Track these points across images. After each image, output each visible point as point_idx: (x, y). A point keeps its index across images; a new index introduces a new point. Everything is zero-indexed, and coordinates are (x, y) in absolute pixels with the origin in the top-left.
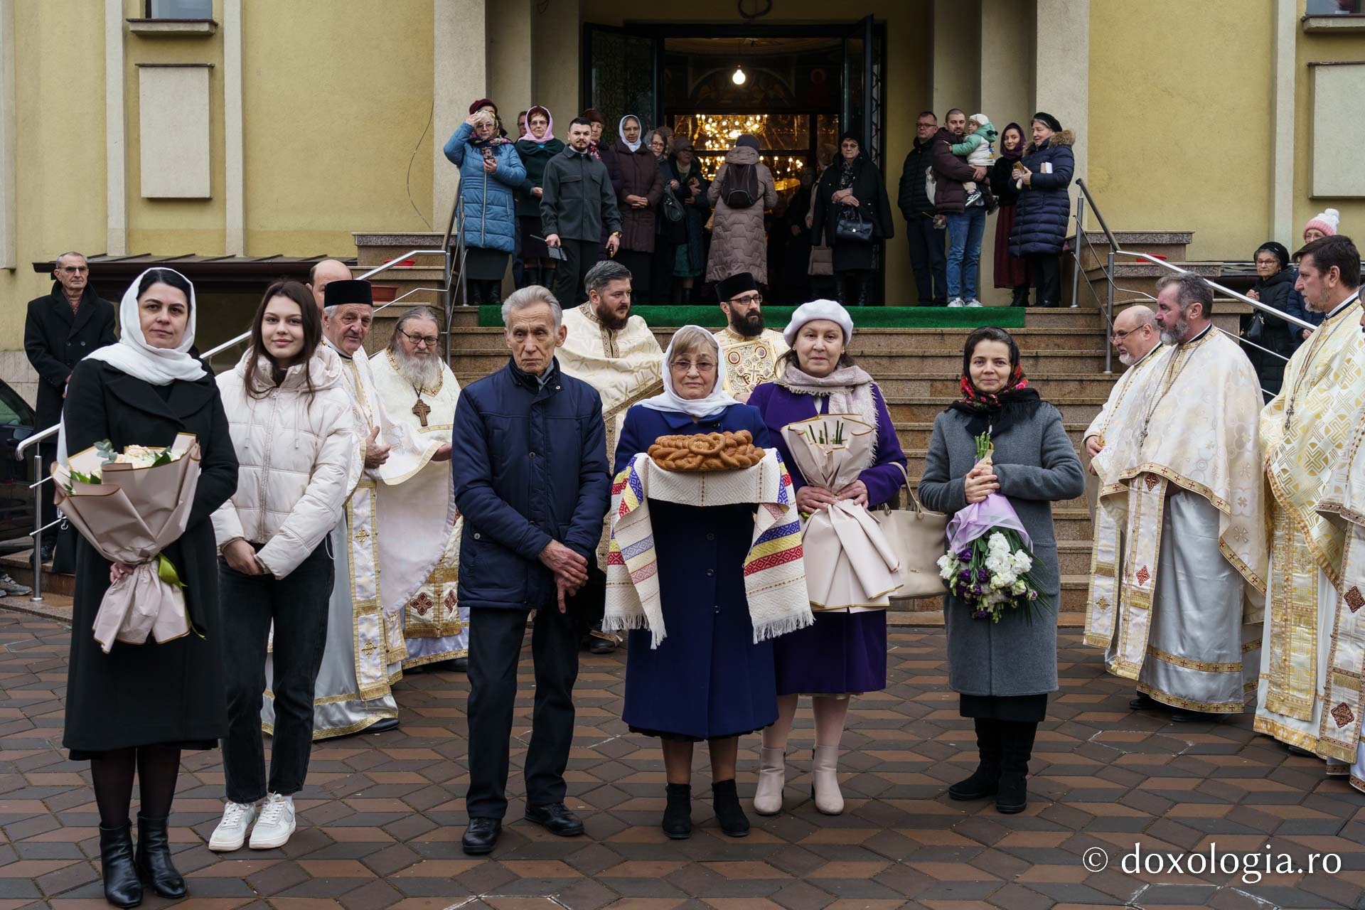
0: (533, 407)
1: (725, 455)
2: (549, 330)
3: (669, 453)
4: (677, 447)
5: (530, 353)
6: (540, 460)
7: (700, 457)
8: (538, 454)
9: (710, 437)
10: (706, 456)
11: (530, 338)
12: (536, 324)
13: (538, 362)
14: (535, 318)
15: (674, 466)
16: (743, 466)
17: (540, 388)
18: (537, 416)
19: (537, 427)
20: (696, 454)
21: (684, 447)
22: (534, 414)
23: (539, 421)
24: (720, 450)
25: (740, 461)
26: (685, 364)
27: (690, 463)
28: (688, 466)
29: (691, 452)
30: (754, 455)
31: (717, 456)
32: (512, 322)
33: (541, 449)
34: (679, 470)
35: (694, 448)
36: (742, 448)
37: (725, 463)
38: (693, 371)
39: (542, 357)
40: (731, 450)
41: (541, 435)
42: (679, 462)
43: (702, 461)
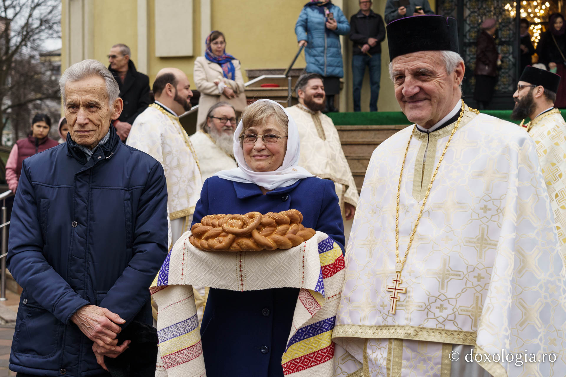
0: (79, 176)
1: (257, 235)
2: (102, 104)
3: (204, 232)
4: (214, 226)
5: (82, 126)
6: (80, 229)
7: (230, 236)
8: (80, 223)
9: (245, 216)
10: (238, 235)
11: (82, 111)
12: (88, 98)
13: (92, 133)
14: (88, 92)
15: (206, 246)
16: (281, 248)
17: (89, 159)
18: (81, 187)
19: (80, 196)
20: (228, 233)
21: (219, 226)
22: (79, 184)
23: (83, 191)
24: (252, 229)
25: (276, 241)
26: (253, 136)
27: (220, 242)
28: (219, 245)
29: (224, 231)
30: (297, 236)
31: (249, 235)
32: (66, 95)
33: (83, 219)
34: (210, 250)
35: (227, 227)
36: (281, 228)
37: (257, 243)
38: (259, 144)
39: (95, 128)
40: (266, 230)
41: (83, 204)
42: (212, 242)
43: (233, 241)
